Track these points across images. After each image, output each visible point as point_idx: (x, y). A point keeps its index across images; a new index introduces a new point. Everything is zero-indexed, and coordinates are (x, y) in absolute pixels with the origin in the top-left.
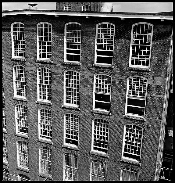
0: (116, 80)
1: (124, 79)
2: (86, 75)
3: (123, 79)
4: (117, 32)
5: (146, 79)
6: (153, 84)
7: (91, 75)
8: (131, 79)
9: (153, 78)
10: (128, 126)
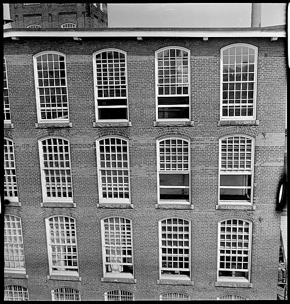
0: (198, 145)
1: (213, 142)
2: (142, 142)
3: (211, 142)
4: (196, 63)
5: (250, 138)
6: (263, 146)
7: (152, 142)
8: (224, 142)
9: (264, 135)
10: (224, 223)
